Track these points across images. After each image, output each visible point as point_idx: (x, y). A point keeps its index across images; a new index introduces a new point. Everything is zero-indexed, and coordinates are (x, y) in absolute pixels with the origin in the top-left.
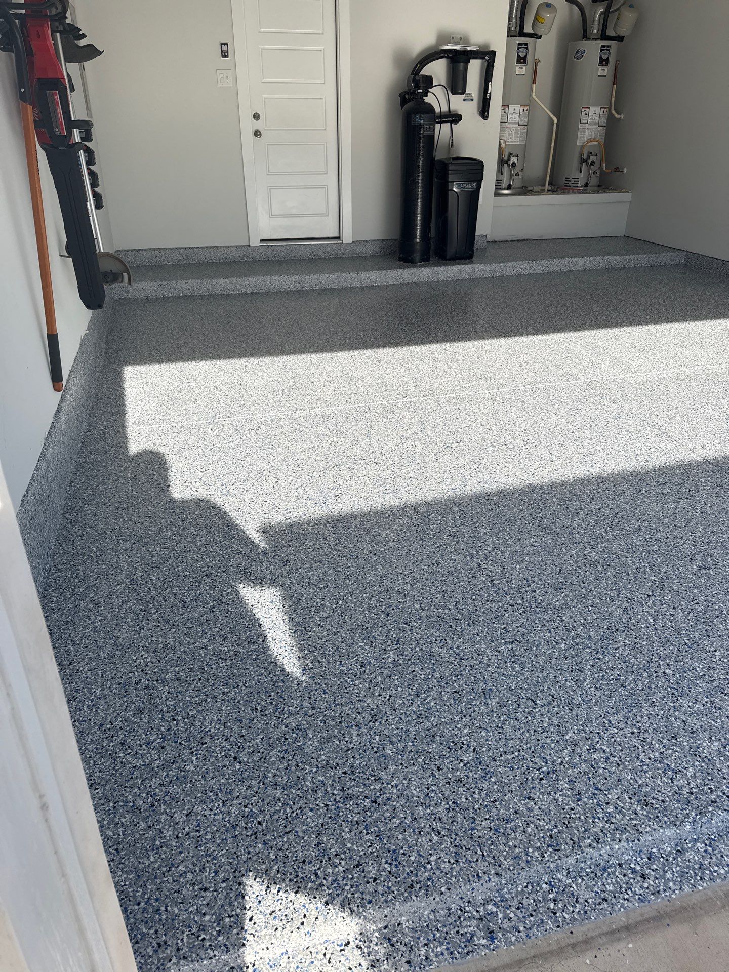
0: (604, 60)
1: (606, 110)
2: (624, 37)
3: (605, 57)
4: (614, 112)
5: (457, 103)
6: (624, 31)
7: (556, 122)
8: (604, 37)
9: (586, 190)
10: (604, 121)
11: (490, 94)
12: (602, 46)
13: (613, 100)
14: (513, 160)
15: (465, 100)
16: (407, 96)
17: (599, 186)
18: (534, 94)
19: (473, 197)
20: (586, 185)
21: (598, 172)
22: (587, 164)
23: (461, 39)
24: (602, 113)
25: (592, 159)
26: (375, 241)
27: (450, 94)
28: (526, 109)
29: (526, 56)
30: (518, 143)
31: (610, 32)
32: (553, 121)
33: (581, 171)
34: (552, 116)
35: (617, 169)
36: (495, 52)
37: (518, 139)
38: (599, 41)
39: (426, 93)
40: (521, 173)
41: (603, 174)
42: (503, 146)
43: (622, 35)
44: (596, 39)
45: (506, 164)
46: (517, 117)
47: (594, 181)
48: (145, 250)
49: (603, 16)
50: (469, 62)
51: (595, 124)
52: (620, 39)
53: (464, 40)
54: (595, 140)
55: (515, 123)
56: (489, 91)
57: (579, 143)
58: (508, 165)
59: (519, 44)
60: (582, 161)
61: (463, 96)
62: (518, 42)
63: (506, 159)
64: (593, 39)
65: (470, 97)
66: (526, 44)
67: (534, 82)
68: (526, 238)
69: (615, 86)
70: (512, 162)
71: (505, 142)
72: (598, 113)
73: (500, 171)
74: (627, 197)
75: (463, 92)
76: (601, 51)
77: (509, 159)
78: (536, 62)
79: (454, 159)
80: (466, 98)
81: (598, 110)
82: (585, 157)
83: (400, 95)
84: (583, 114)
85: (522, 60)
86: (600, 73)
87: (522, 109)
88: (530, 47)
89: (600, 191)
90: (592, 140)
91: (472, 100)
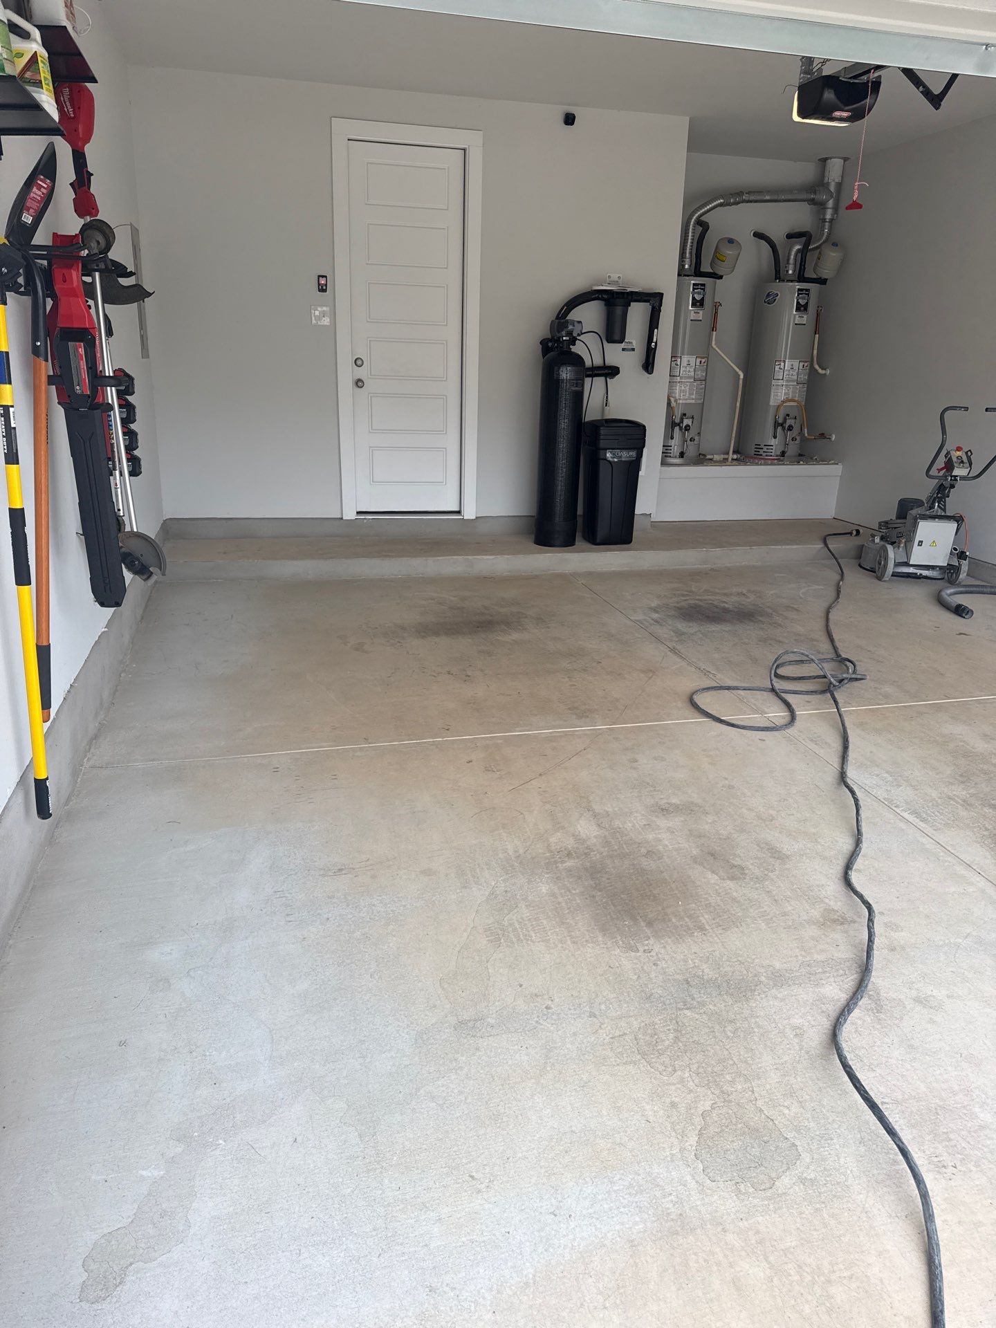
0: (802, 306)
1: (806, 364)
2: (827, 279)
3: (803, 302)
4: (817, 367)
5: (614, 355)
6: (825, 273)
7: (742, 377)
8: (801, 278)
9: (782, 461)
10: (804, 377)
11: (656, 343)
12: (799, 290)
13: (815, 352)
14: (686, 422)
15: (623, 350)
16: (550, 344)
17: (800, 455)
18: (713, 343)
19: (633, 468)
20: (783, 454)
21: (798, 438)
22: (784, 429)
23: (619, 278)
24: (801, 367)
25: (789, 422)
26: (505, 517)
27: (605, 342)
28: (703, 360)
29: (703, 299)
30: (693, 401)
31: (809, 274)
32: (739, 375)
33: (775, 437)
34: (737, 370)
35: (822, 435)
36: (663, 294)
37: (694, 397)
38: (797, 284)
39: (573, 341)
40: (696, 438)
41: (804, 440)
42: (673, 404)
43: (824, 276)
44: (792, 281)
45: (677, 429)
46: (692, 370)
47: (792, 450)
48: (203, 519)
49: (799, 255)
50: (630, 306)
51: (793, 381)
52: (822, 281)
54: (792, 400)
55: (689, 377)
56: (655, 340)
57: (773, 403)
58: (681, 429)
59: (695, 285)
60: (777, 424)
61: (623, 345)
62: (693, 282)
63: (677, 421)
64: (788, 281)
65: (630, 347)
66: (704, 285)
67: (713, 329)
69: (817, 336)
70: (684, 425)
71: (676, 401)
72: (796, 367)
73: (669, 435)
74: (837, 470)
75: (621, 341)
76: (798, 295)
77: (682, 421)
78: (716, 306)
79: (608, 421)
80: (625, 347)
81: (796, 363)
82: (780, 421)
83: (541, 343)
84: (777, 368)
85: (699, 304)
86: (798, 320)
87: (698, 360)
88: (708, 289)
89: (801, 462)
90: (788, 400)
91: (633, 350)
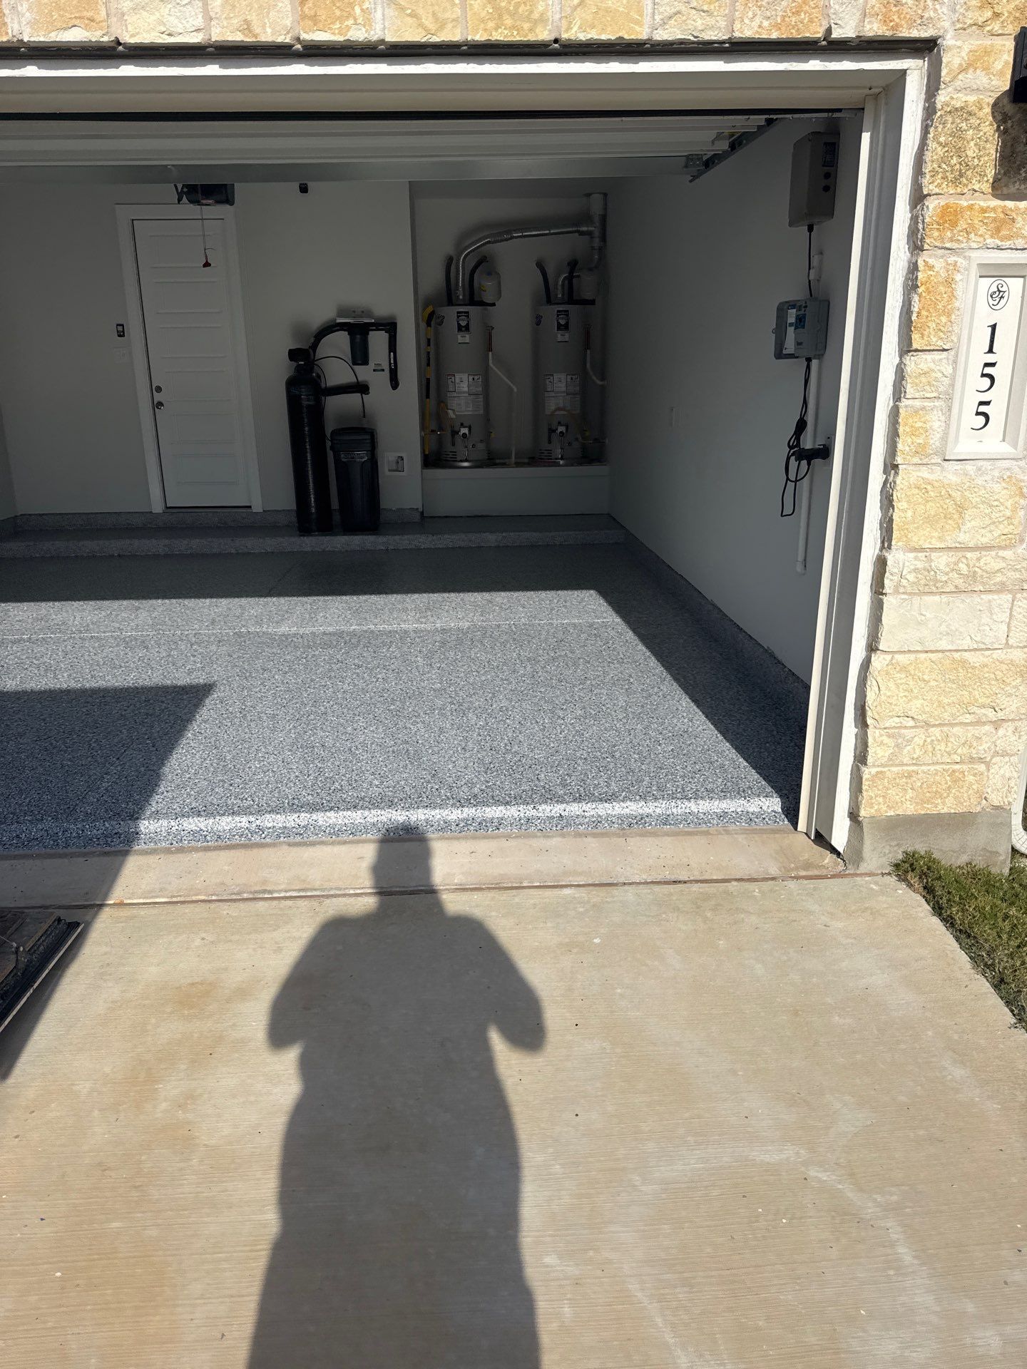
0: (563, 326)
1: (576, 377)
2: (590, 300)
3: (562, 322)
4: (594, 378)
5: (364, 373)
6: (588, 295)
7: (515, 390)
8: (567, 301)
9: (562, 463)
10: (574, 389)
11: (395, 364)
12: (561, 311)
13: (589, 365)
14: (464, 430)
15: (374, 370)
18: (491, 361)
19: (366, 468)
20: (562, 457)
22: (557, 435)
23: (363, 312)
24: (569, 380)
25: (561, 429)
26: (288, 510)
27: (352, 365)
29: (468, 325)
30: (470, 413)
32: (512, 390)
33: (550, 442)
34: (511, 384)
35: (596, 440)
36: (398, 322)
37: (470, 409)
38: (562, 306)
40: (479, 445)
42: (453, 416)
44: (559, 304)
45: (456, 437)
46: (465, 385)
48: (46, 514)
49: (566, 282)
50: (368, 334)
51: (562, 392)
53: (368, 313)
54: (563, 409)
55: (464, 392)
56: (392, 362)
57: (548, 412)
58: (460, 437)
59: (458, 313)
60: (552, 431)
61: (369, 366)
62: (456, 310)
63: (456, 429)
64: (556, 304)
65: (380, 368)
66: (468, 312)
67: (490, 349)
68: (484, 514)
69: (588, 351)
70: (461, 433)
71: (454, 412)
72: (564, 380)
73: (451, 442)
74: (605, 470)
75: (367, 363)
76: (558, 316)
77: (460, 430)
78: (490, 330)
80: (376, 368)
81: (563, 376)
82: (553, 427)
84: (547, 383)
85: (464, 329)
86: (560, 338)
87: (472, 377)
88: (471, 315)
90: (559, 409)
91: (383, 370)
